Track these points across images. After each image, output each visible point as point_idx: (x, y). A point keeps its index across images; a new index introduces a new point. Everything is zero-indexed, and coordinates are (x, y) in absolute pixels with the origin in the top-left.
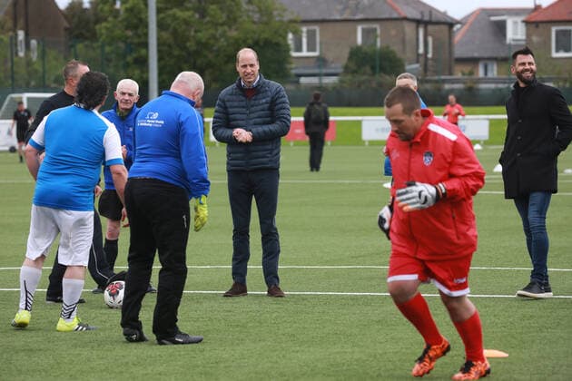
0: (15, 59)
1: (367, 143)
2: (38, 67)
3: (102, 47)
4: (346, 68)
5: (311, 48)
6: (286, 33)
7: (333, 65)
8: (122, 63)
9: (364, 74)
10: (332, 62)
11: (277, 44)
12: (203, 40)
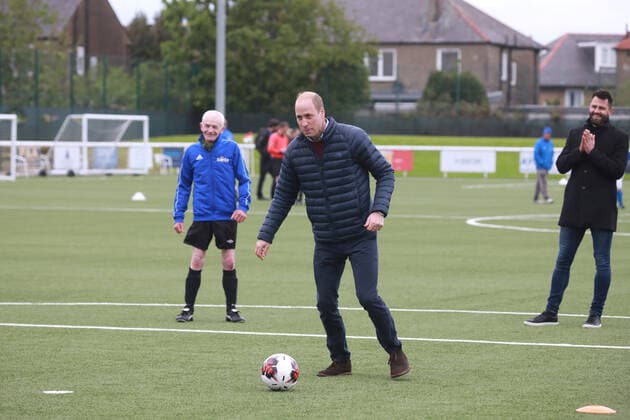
0: (75, 77)
1: (445, 175)
2: (99, 85)
3: (166, 66)
4: (426, 96)
5: (387, 72)
6: (363, 57)
7: (411, 91)
8: (186, 84)
9: (444, 100)
10: (410, 88)
11: (354, 68)
12: (274, 60)
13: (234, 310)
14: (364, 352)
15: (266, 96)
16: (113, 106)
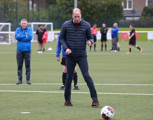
0: (29, 11)
1: (149, 40)
2: (37, 14)
3: (58, 7)
4: (142, 15)
5: (130, 7)
6: (122, 2)
7: (137, 13)
8: (65, 12)
9: (148, 16)
10: (137, 12)
11: (119, 6)
12: (93, 4)
13: (76, 86)
14: (124, 99)
15: (90, 16)
16: (41, 20)
